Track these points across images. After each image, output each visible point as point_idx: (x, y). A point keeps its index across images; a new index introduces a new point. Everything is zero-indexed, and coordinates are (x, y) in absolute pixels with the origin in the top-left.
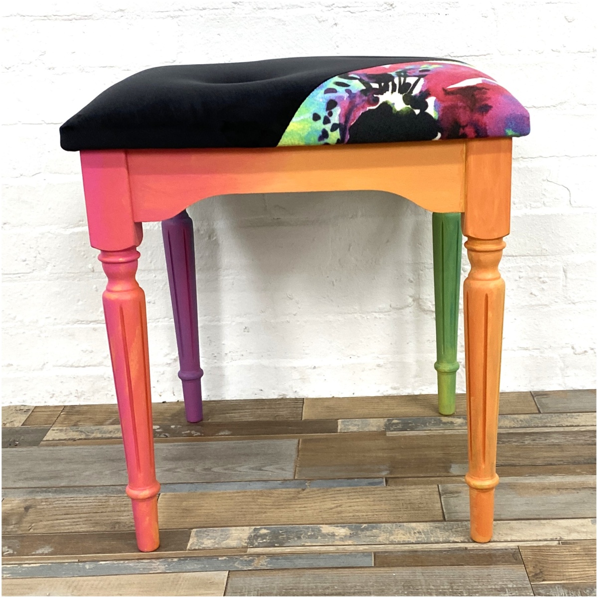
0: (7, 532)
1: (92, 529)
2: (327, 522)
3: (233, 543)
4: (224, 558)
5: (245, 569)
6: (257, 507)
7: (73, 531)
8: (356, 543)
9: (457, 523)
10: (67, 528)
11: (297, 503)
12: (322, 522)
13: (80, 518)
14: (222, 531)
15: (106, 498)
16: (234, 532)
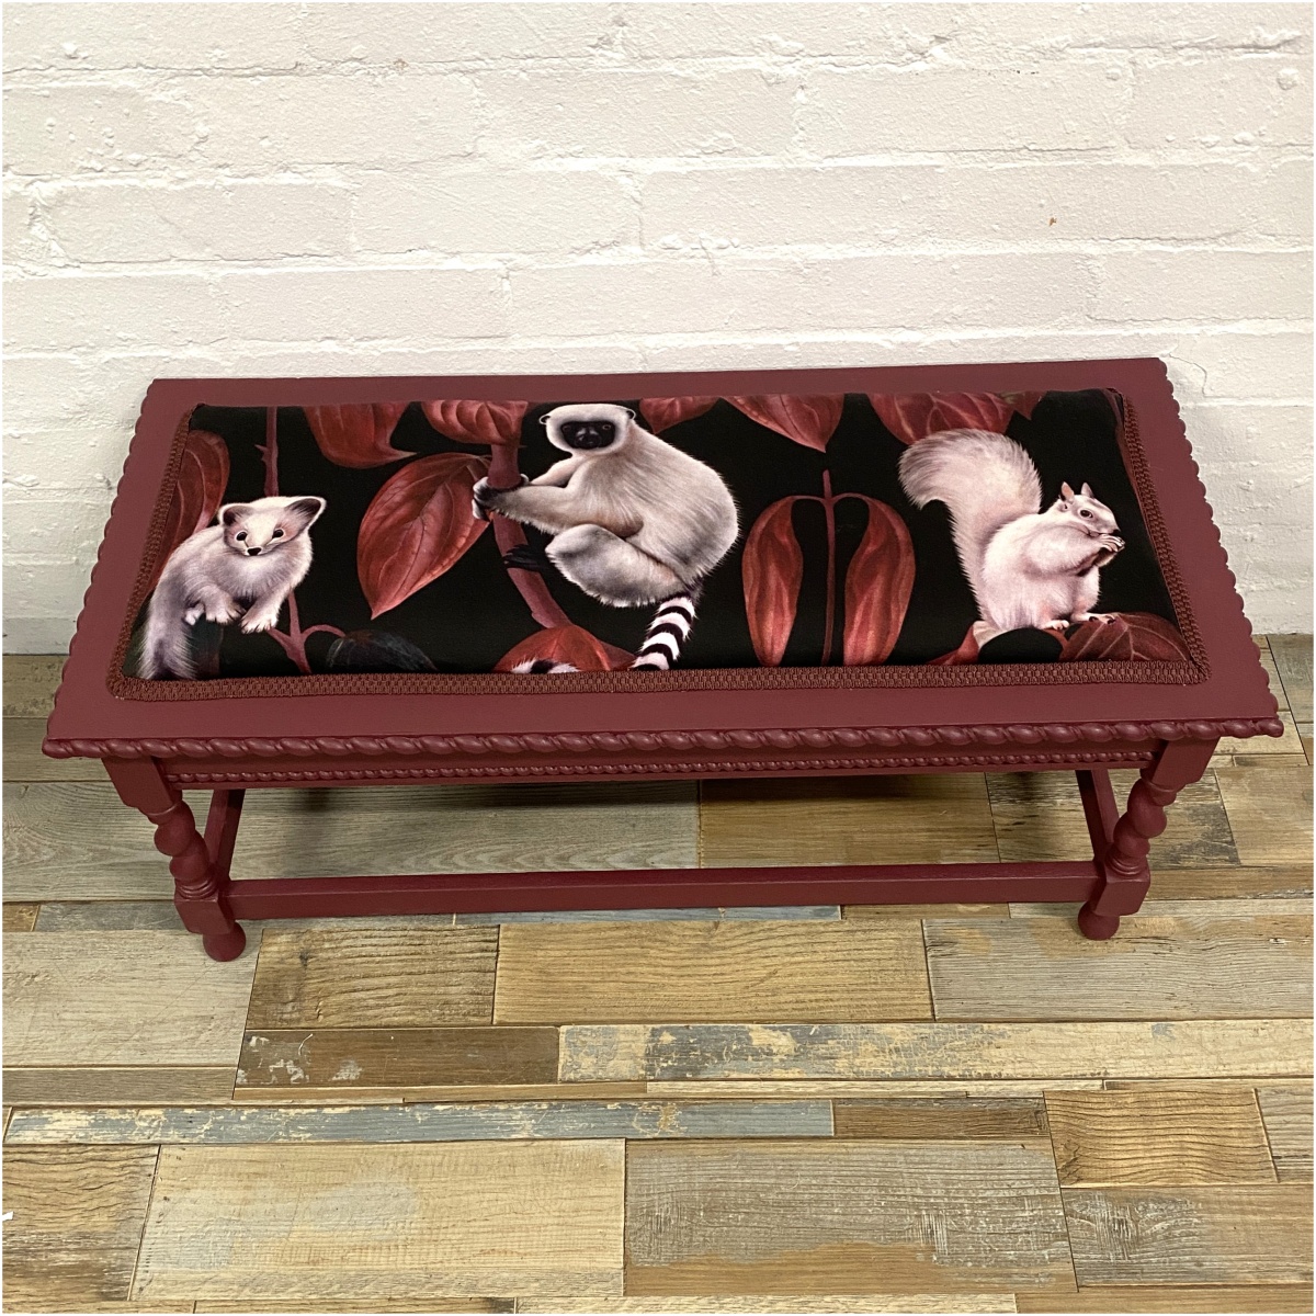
0: (285, 1020)
1: (411, 1018)
2: (757, 1016)
3: (623, 1067)
4: (616, 1105)
5: (648, 1136)
6: (652, 969)
7: (385, 1021)
8: (805, 1076)
9: (951, 1025)
10: (370, 1013)
11: (710, 962)
12: (751, 1016)
13: (388, 986)
14: (605, 1033)
15: (419, 933)
16: (622, 1037)
